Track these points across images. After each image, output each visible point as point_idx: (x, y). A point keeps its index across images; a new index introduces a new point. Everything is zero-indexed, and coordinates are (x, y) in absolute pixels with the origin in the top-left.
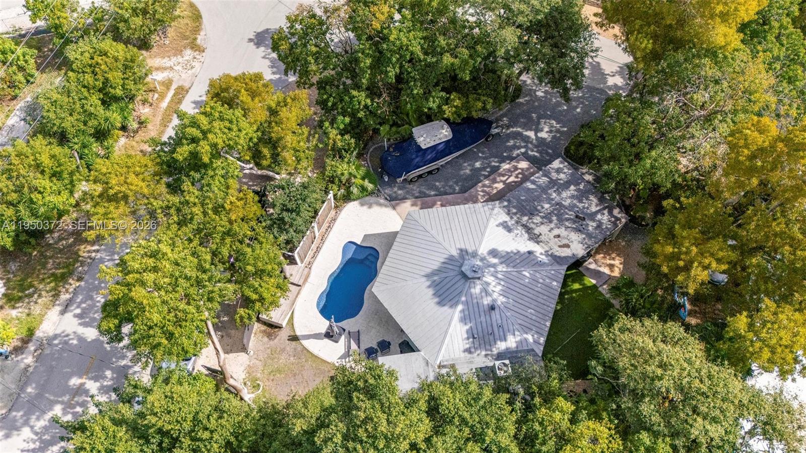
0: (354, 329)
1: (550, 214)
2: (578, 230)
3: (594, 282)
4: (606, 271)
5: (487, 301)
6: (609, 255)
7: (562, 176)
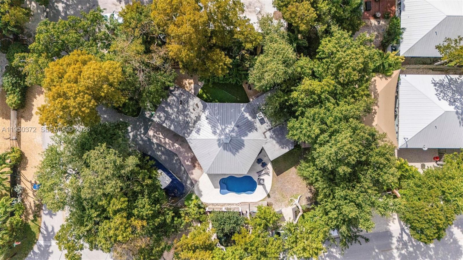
0: (257, 175)
1: (184, 115)
2: (188, 102)
3: (200, 90)
4: (192, 85)
5: (236, 129)
6: (184, 86)
7: (162, 115)
